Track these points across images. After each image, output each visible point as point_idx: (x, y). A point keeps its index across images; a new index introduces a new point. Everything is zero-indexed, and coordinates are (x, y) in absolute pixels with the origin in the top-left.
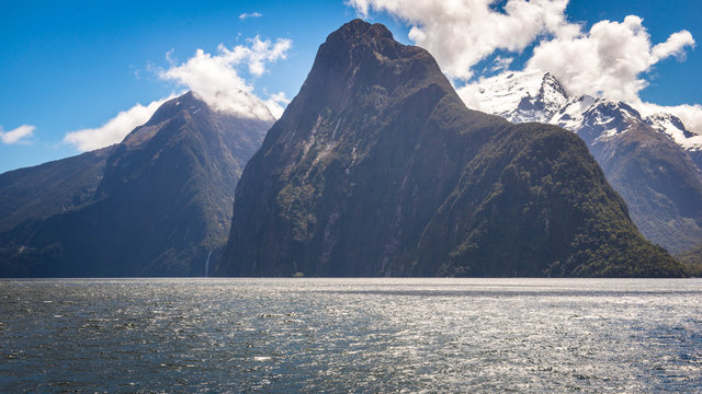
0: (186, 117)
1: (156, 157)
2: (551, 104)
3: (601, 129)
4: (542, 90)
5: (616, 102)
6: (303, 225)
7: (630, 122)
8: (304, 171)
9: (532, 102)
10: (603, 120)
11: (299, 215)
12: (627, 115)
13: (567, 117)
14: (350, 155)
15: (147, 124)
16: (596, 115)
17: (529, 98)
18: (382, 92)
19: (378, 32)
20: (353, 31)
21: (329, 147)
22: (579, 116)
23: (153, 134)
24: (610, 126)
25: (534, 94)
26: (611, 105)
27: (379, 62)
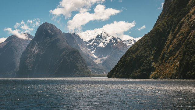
0: (13, 40)
1: (6, 50)
2: (104, 37)
3: (113, 43)
4: (102, 34)
5: (116, 37)
6: (31, 67)
7: (118, 42)
8: (32, 55)
9: (99, 36)
10: (113, 41)
11: (30, 65)
12: (118, 40)
13: (106, 40)
14: (41, 52)
15: (4, 42)
16: (112, 40)
17: (99, 35)
18: (49, 39)
19: (50, 25)
20: (45, 25)
21: (38, 50)
22: (109, 40)
23: (5, 44)
24: (115, 43)
25: (100, 34)
26: (115, 38)
27: (49, 32)
